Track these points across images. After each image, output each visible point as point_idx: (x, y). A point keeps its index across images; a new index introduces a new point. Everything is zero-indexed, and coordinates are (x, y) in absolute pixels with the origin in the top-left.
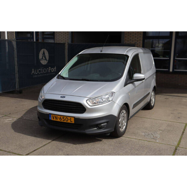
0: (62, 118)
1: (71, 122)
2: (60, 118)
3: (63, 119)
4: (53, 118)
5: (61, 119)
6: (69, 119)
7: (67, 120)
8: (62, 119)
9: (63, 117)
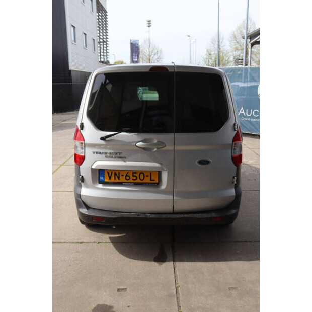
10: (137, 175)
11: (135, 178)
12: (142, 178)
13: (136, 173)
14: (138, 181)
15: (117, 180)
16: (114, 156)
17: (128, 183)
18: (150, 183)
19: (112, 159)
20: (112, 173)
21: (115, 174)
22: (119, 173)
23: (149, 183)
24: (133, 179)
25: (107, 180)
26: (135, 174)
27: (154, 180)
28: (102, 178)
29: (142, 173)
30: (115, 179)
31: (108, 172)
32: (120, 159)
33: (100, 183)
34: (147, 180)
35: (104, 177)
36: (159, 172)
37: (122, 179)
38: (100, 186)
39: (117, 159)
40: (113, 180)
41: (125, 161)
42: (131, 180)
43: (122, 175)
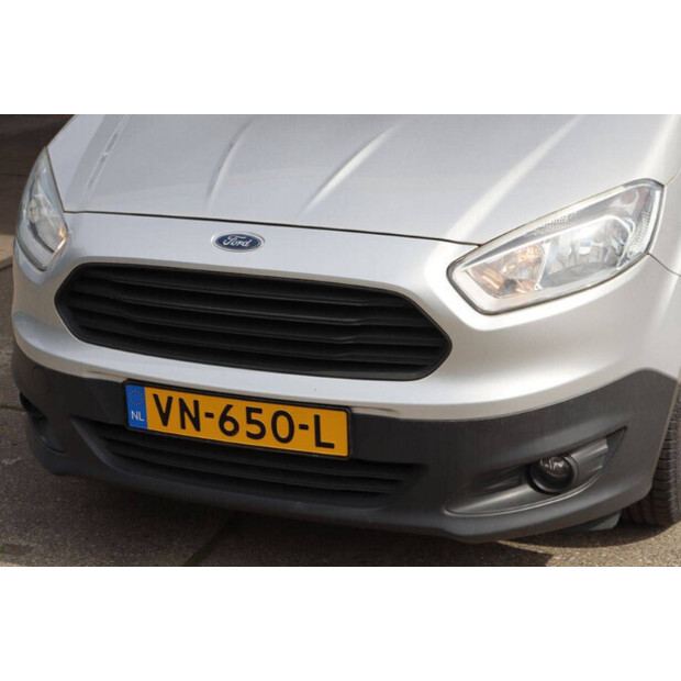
0: (238, 411)
1: (319, 443)
2: (224, 418)
3: (250, 421)
4: (165, 418)
5: (229, 426)
6: (304, 427)
7: (283, 433)
8: (244, 427)
9: (249, 411)
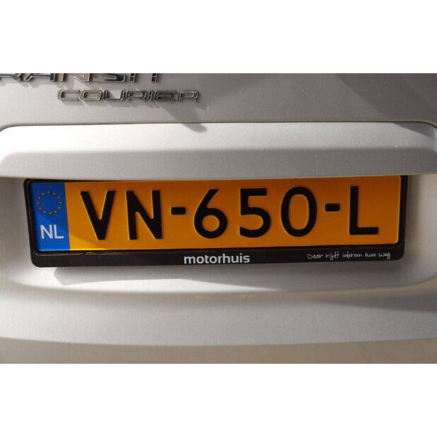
10: (273, 204)
11: (256, 222)
12: (300, 221)
13: (262, 192)
14: (278, 237)
15: (147, 240)
16: (116, 94)
17: (218, 252)
18: (353, 248)
19: (106, 109)
20: (111, 197)
21: (134, 205)
22: (157, 196)
23: (342, 249)
24: (245, 232)
25: (81, 242)
26: (254, 201)
27: (374, 231)
28: (49, 232)
29: (300, 189)
30: (133, 235)
31: (86, 197)
32: (160, 110)
33: (41, 259)
34: (332, 230)
35: (64, 228)
36: (405, 180)
37: (180, 233)
38: (47, 277)
39: (142, 109)
40: (119, 239)
41: (194, 122)
42: (232, 238)
43: (179, 211)
